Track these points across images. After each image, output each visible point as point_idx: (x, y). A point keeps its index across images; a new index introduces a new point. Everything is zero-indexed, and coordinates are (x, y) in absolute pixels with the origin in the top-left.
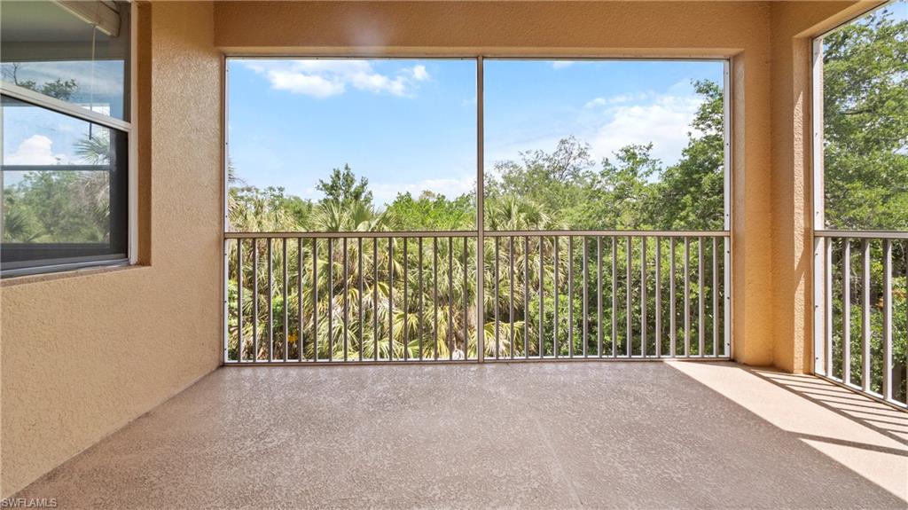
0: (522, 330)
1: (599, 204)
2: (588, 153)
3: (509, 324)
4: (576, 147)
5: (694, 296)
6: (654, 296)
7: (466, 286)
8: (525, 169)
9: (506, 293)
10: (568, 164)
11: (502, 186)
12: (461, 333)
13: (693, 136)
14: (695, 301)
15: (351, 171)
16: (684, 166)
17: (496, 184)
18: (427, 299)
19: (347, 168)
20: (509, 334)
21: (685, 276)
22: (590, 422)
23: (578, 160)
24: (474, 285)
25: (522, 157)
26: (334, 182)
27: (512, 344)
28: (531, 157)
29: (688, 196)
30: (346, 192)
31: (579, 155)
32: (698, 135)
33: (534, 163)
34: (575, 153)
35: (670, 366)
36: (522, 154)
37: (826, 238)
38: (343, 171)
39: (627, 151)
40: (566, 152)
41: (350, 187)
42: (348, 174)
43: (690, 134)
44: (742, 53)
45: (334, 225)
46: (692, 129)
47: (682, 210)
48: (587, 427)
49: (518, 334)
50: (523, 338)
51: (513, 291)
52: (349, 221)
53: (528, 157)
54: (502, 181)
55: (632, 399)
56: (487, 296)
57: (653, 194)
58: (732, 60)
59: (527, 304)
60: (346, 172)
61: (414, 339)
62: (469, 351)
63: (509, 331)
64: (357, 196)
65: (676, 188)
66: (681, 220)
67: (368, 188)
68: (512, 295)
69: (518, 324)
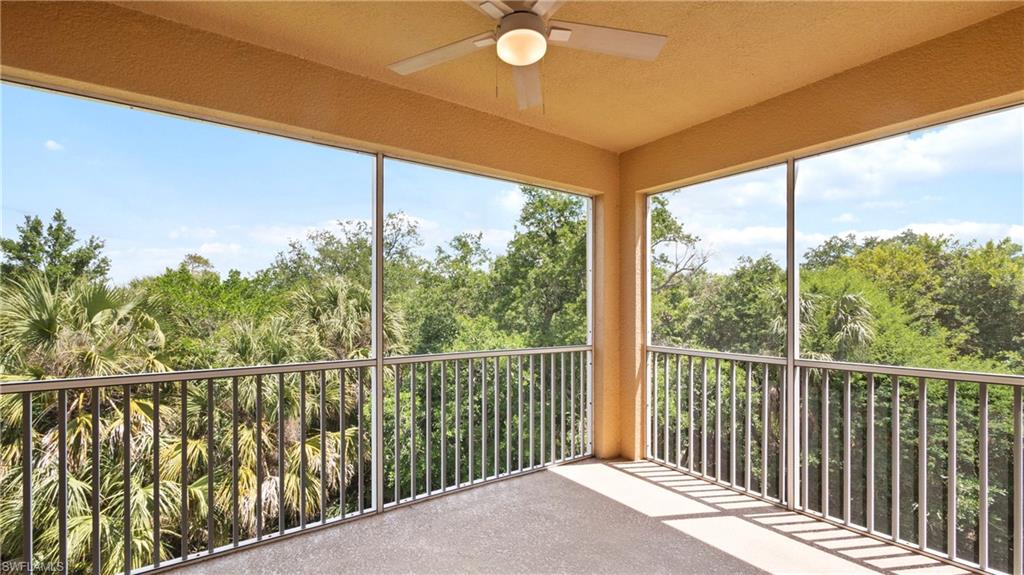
0: (355, 438)
1: (436, 292)
2: (417, 230)
3: (339, 433)
4: (405, 224)
5: (525, 383)
6: (493, 385)
7: (283, 393)
8: (344, 241)
9: (336, 397)
10: (396, 241)
11: (316, 260)
12: (276, 455)
13: (518, 230)
14: (526, 388)
15: (68, 224)
16: (511, 257)
17: (307, 257)
18: (222, 416)
19: (58, 217)
20: (339, 446)
21: (519, 365)
22: (522, 556)
23: (407, 238)
24: (295, 393)
25: (342, 227)
26: (25, 238)
27: (343, 456)
28: (353, 229)
29: (517, 288)
30: (53, 256)
31: (409, 233)
32: (524, 230)
33: (356, 235)
34: (404, 229)
35: (555, 474)
36: (341, 224)
37: (654, 353)
38: (47, 222)
39: (459, 240)
40: (394, 228)
41: (63, 247)
42: (59, 229)
43: (516, 227)
44: (602, 195)
45: (45, 317)
46: (519, 224)
47: (513, 300)
48: (523, 562)
49: (350, 444)
50: (357, 448)
51: (343, 393)
52: (75, 309)
53: (348, 228)
54: (317, 255)
55: (543, 519)
56: (310, 403)
57: (487, 284)
58: (595, 199)
59: (362, 408)
60: (55, 225)
61: (202, 475)
62: (287, 476)
63: (340, 442)
64: (80, 263)
65: (505, 278)
66: (512, 310)
67: (102, 254)
68: (343, 398)
69: (349, 432)
